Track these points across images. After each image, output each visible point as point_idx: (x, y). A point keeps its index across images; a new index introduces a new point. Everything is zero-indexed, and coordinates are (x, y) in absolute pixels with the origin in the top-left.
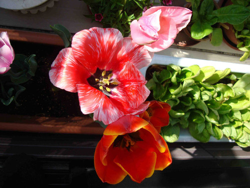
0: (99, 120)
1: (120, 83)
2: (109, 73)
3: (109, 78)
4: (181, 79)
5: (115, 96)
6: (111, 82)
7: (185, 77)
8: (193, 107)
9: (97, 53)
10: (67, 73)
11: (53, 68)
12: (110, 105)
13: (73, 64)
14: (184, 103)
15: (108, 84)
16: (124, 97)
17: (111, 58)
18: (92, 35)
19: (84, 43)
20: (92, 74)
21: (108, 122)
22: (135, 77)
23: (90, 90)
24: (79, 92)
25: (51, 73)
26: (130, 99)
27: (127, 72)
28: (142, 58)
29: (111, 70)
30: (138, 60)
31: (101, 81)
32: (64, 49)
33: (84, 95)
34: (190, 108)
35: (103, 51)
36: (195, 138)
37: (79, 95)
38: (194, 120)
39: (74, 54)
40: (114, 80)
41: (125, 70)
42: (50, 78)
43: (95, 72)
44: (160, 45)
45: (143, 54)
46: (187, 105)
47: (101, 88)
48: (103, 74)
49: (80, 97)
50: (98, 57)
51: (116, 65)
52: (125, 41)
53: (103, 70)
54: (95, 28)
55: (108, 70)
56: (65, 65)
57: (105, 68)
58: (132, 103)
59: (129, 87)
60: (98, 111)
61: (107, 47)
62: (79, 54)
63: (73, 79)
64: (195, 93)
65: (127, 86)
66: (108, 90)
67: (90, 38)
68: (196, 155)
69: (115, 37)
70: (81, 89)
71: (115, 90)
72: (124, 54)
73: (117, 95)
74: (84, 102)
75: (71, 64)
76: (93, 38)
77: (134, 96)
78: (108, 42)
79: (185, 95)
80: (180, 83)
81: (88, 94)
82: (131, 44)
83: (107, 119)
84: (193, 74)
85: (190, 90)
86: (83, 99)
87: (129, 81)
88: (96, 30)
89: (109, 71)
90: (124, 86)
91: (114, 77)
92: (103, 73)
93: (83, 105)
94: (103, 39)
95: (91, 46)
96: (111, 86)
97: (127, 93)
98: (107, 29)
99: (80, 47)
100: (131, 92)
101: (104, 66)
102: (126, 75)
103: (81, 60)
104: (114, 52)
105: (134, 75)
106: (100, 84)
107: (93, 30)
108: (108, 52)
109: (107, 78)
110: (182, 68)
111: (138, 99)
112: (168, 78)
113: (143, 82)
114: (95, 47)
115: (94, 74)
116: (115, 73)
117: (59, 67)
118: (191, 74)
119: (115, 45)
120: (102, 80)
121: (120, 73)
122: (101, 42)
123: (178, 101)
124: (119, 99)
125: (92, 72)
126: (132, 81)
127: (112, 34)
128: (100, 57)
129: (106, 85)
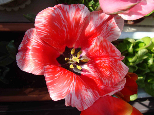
0: (72, 106)
1: (90, 59)
2: (78, 51)
3: (79, 56)
4: (136, 49)
5: (86, 73)
6: (81, 59)
7: (139, 48)
8: (148, 71)
9: (64, 31)
10: (33, 55)
11: (20, 51)
12: (84, 87)
13: (38, 45)
14: (141, 68)
15: (79, 62)
16: (96, 74)
17: (79, 35)
18: (56, 12)
19: (48, 21)
20: (61, 53)
21: (83, 108)
22: (107, 52)
23: (59, 71)
24: (47, 76)
25: (18, 57)
26: (102, 76)
27: (98, 48)
28: (111, 32)
29: (80, 47)
30: (107, 34)
31: (70, 59)
32: (29, 30)
33: (52, 78)
34: (146, 72)
35: (70, 27)
36: (149, 94)
37: (46, 80)
38: (149, 81)
39: (39, 34)
40: (84, 57)
41: (96, 46)
42: (18, 62)
43: (64, 51)
44: (139, 11)
45: (112, 28)
46: (144, 70)
47: (71, 66)
48: (72, 53)
49: (48, 82)
50: (65, 35)
51: (85, 42)
52: (91, 16)
53: (72, 48)
54: (59, 5)
55: (76, 47)
56: (30, 47)
57: (74, 46)
58: (105, 80)
59: (100, 63)
60: (70, 97)
61: (73, 23)
62: (44, 33)
63: (40, 61)
64: (149, 60)
65: (97, 62)
66: (79, 67)
67: (54, 15)
68: (150, 106)
69: (81, 12)
70: (49, 72)
71: (85, 67)
72: (92, 29)
73: (88, 72)
74: (53, 87)
75: (36, 45)
76: (58, 15)
77: (108, 73)
78: (75, 19)
79: (141, 62)
80: (135, 52)
81: (57, 76)
82: (98, 19)
83: (82, 105)
84: (145, 45)
85: (145, 57)
86: (51, 84)
87: (100, 57)
88: (60, 7)
89: (77, 49)
90: (94, 61)
91: (84, 54)
92: (72, 51)
93: (52, 90)
94: (69, 16)
95: (56, 24)
96: (82, 63)
97: (98, 70)
98: (72, 5)
99: (44, 25)
100: (103, 68)
101: (72, 44)
102: (97, 51)
103: (47, 40)
104: (81, 28)
105: (106, 50)
106: (70, 62)
107: (58, 7)
108: (75, 29)
109: (77, 56)
110: (136, 40)
111: (113, 76)
112: (125, 50)
113: (117, 58)
114: (61, 24)
115: (64, 53)
116: (84, 49)
117: (25, 50)
118: (144, 45)
119: (82, 21)
120: (72, 58)
121: (89, 50)
122: (67, 19)
123: (137, 68)
124: (90, 75)
125: (60, 51)
126: (104, 57)
127: (78, 10)
128: (67, 36)
129: (77, 63)
